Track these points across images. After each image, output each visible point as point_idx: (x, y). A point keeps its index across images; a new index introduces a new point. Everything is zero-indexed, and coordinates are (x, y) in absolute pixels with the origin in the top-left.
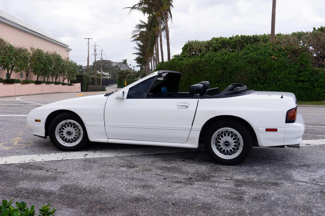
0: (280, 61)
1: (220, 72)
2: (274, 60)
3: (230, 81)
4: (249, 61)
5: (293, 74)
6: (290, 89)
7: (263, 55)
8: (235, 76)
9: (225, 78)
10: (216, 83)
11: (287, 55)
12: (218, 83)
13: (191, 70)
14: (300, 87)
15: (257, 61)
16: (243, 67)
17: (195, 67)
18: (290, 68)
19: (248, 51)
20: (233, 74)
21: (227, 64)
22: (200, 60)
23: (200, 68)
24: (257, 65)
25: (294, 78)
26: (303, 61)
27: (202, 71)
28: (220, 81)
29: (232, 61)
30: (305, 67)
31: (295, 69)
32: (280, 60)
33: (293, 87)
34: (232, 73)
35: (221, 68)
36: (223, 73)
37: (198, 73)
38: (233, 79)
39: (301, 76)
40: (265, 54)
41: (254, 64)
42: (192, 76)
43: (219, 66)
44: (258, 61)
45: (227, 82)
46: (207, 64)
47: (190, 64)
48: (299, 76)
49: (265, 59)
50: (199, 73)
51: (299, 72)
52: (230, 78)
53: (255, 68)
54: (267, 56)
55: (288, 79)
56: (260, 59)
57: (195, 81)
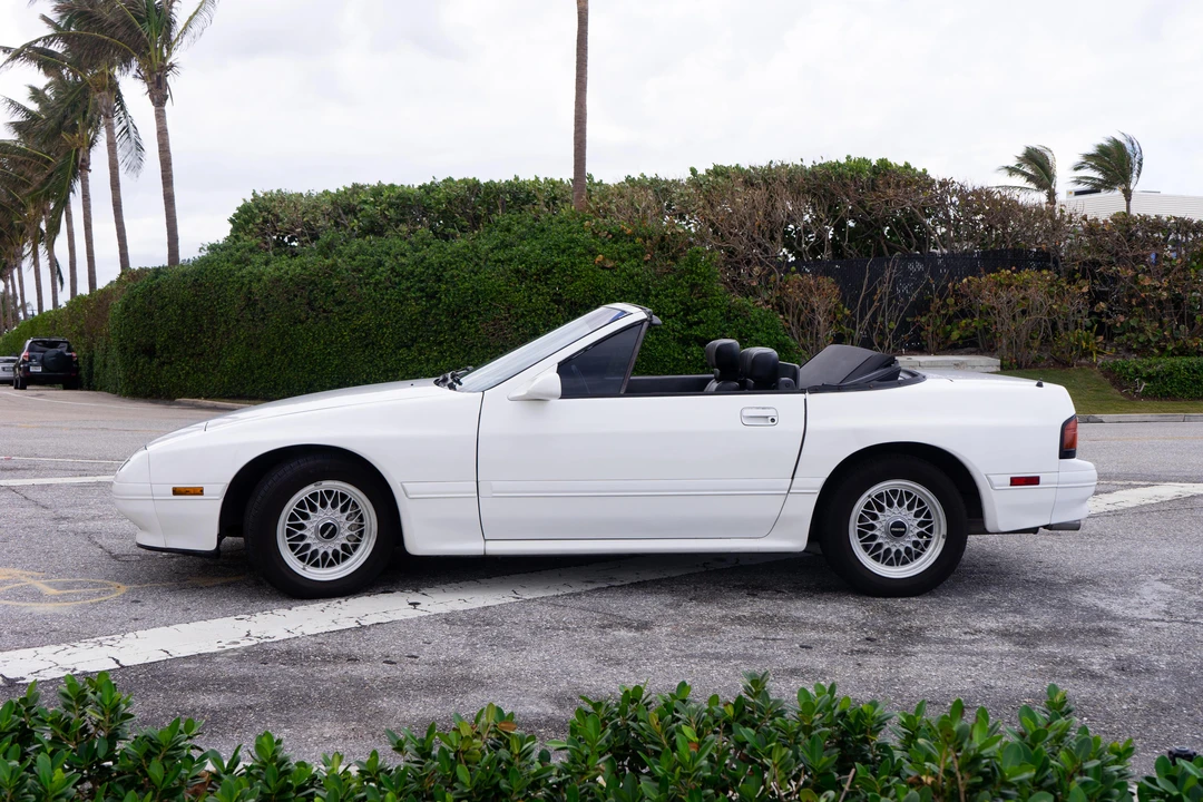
0: (624, 274)
1: (413, 308)
2: (603, 268)
3: (454, 340)
4: (518, 271)
5: (669, 317)
6: (665, 365)
7: (564, 251)
8: (471, 323)
9: (435, 331)
10: (399, 349)
11: (643, 254)
12: (408, 347)
13: (297, 300)
14: (696, 358)
15: (546, 273)
16: (501, 293)
17: (312, 291)
18: (656, 296)
19: (510, 238)
20: (465, 317)
21: (439, 280)
22: (333, 265)
23: (334, 292)
24: (546, 284)
25: (673, 331)
26: (698, 275)
27: (340, 303)
28: (414, 340)
29: (457, 268)
30: (705, 295)
31: (673, 302)
32: (624, 270)
33: (674, 359)
34: (459, 311)
35: (418, 294)
36: (424, 313)
37: (324, 311)
38: (463, 334)
39: (697, 323)
40: (571, 248)
41: (536, 281)
42: (302, 322)
43: (408, 289)
44: (549, 271)
45: (441, 343)
46: (360, 279)
47: (291, 279)
48: (690, 325)
49: (573, 264)
50: (331, 311)
51: (688, 310)
52: (452, 329)
53: (542, 295)
54: (580, 255)
55: (657, 335)
56: (556, 264)
57: (313, 340)
